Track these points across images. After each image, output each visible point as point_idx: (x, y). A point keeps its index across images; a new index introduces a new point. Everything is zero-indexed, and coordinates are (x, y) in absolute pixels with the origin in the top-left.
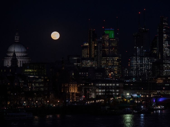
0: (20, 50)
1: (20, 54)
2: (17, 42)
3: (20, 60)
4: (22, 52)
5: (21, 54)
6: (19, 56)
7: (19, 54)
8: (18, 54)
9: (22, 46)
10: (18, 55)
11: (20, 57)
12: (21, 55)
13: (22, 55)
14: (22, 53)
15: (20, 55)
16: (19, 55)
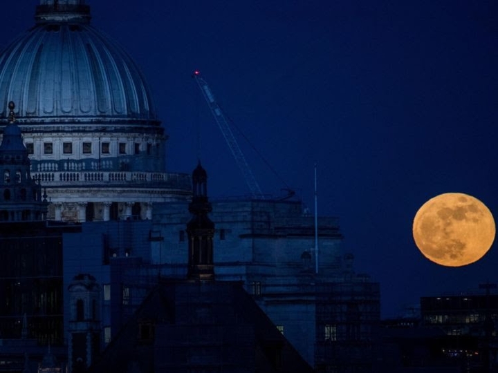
0: (88, 105)
1: (87, 138)
2: (58, 18)
3: (85, 200)
4: (102, 124)
5: (95, 141)
6: (74, 156)
7: (77, 141)
8: (67, 139)
9: (105, 61)
10: (68, 147)
11: (88, 169)
12: (95, 148)
13: (106, 145)
14: (104, 130)
15: (87, 147)
16: (77, 153)
